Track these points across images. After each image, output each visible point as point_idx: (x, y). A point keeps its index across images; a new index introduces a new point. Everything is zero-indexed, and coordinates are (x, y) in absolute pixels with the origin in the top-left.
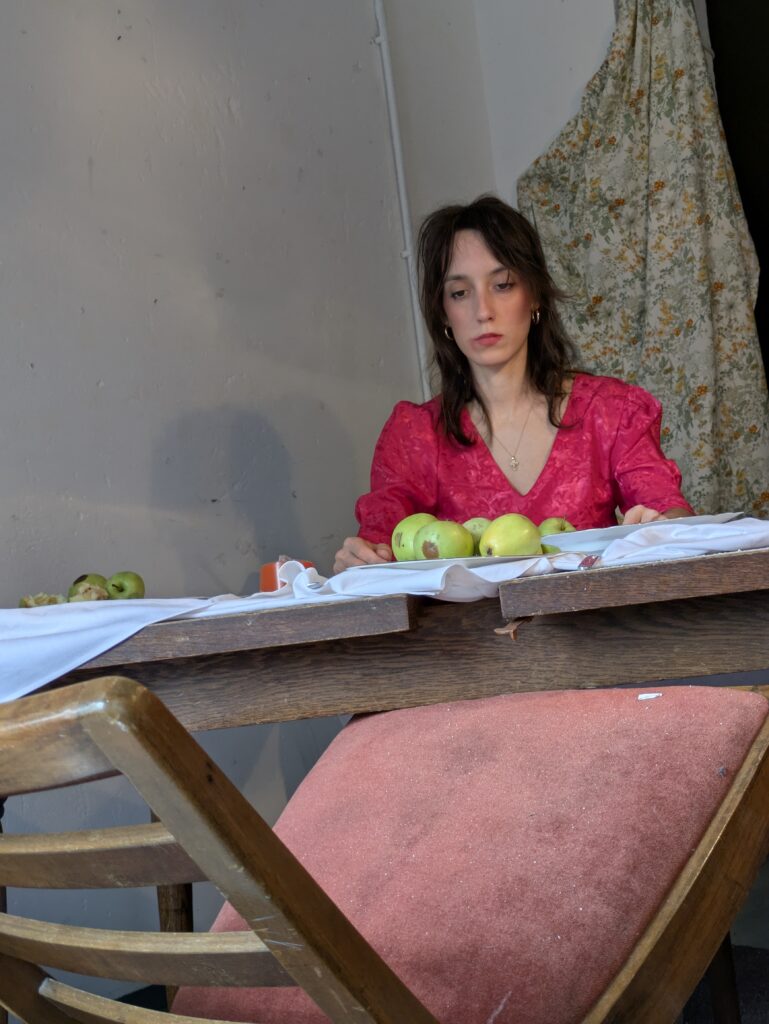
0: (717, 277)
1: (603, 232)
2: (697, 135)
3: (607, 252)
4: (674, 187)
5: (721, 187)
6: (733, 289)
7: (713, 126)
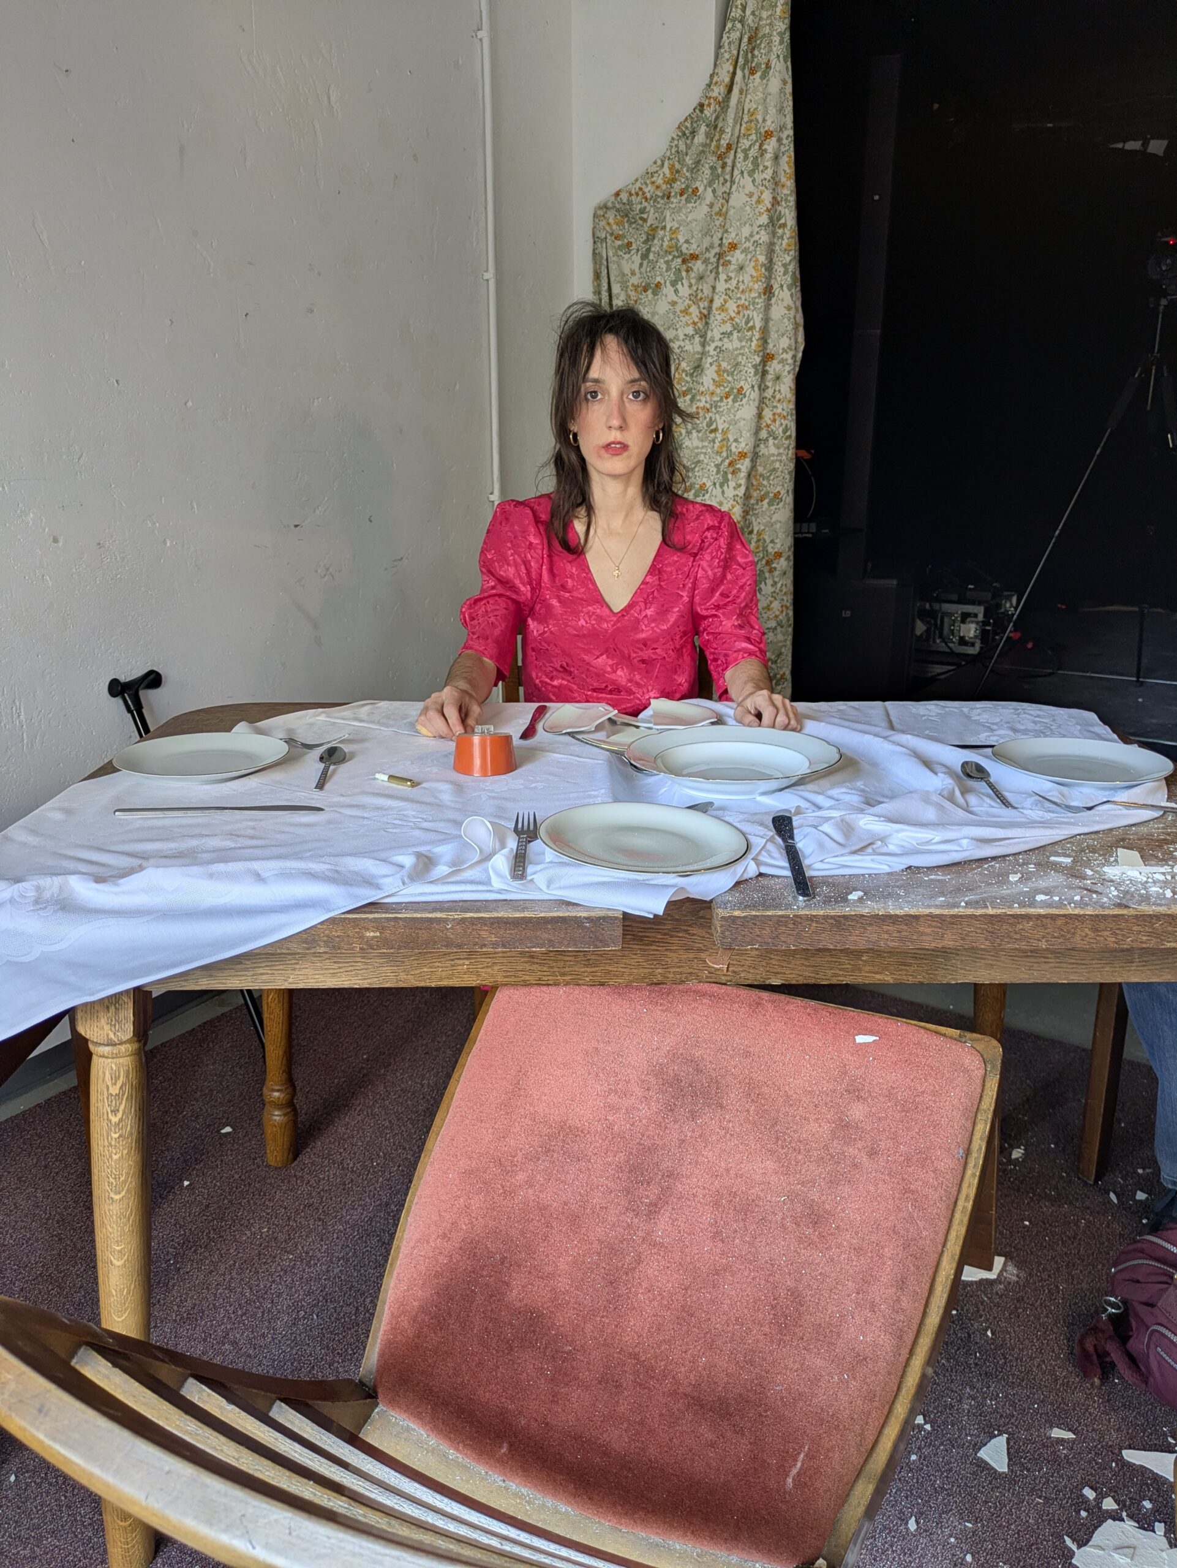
0: (771, 348)
2: (775, 202)
3: (674, 304)
4: (745, 251)
5: (788, 259)
6: (782, 361)
7: (791, 195)
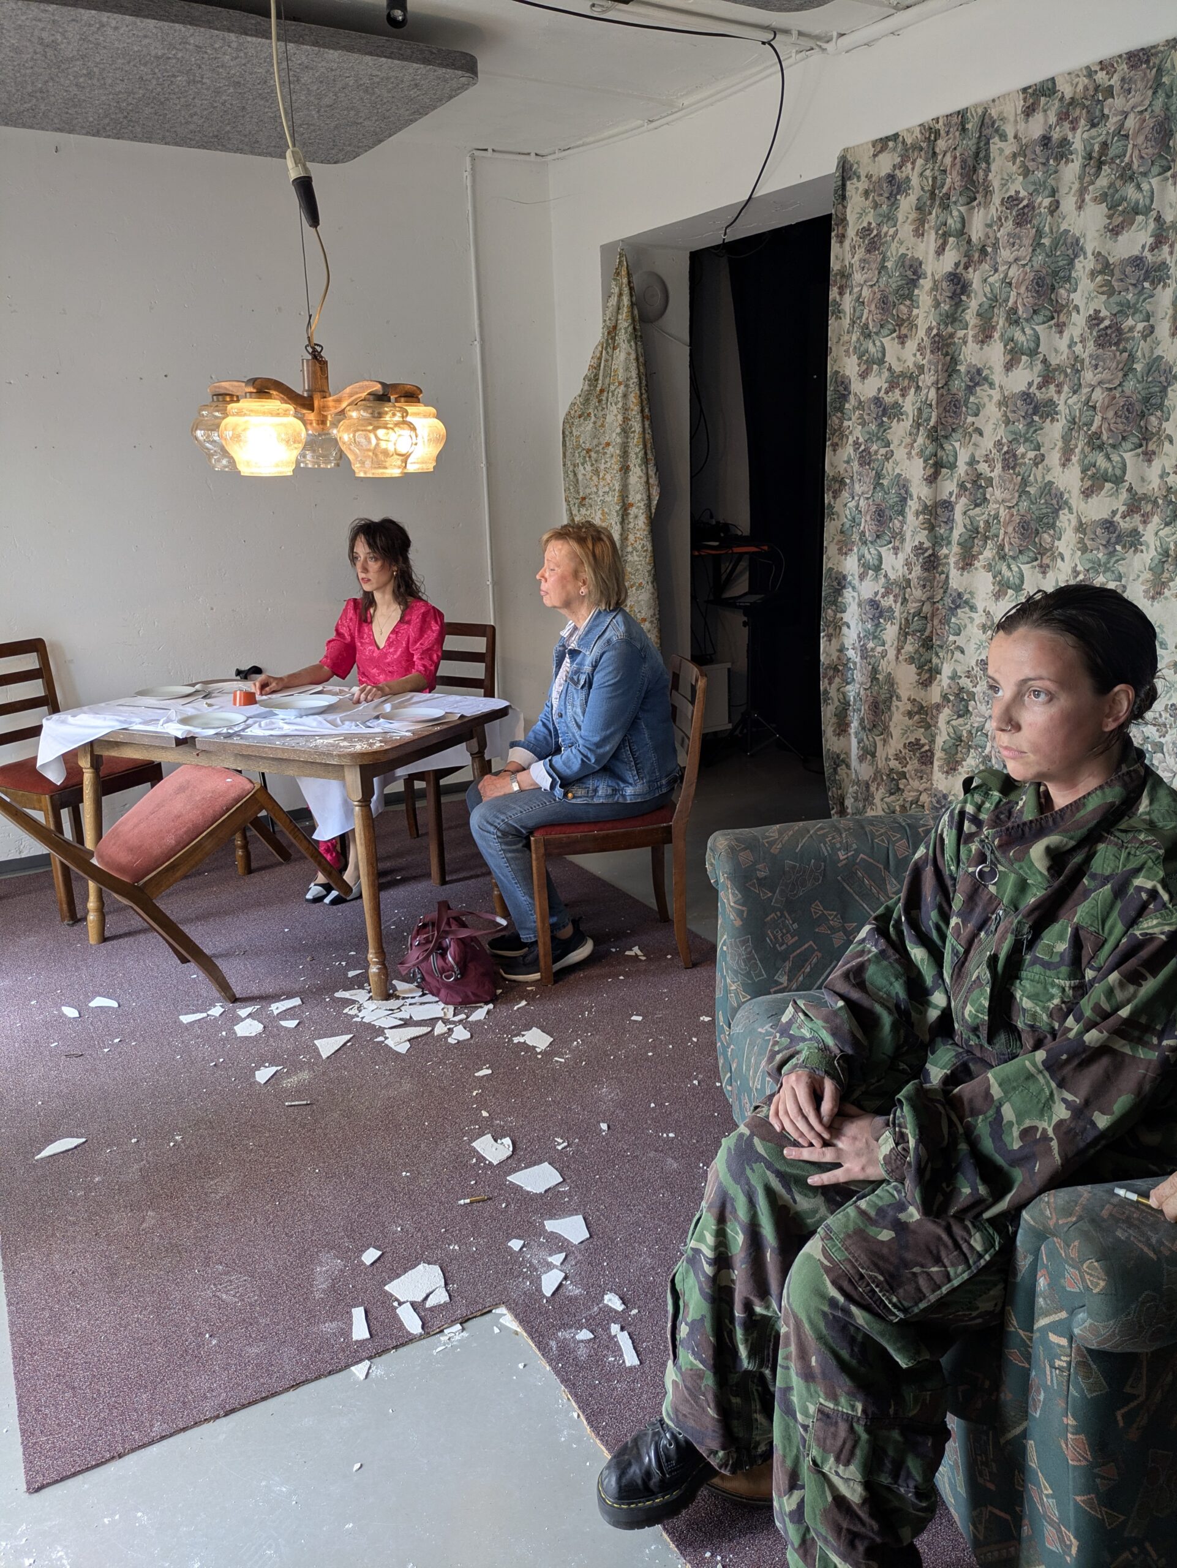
0: (631, 500)
1: (583, 464)
4: (613, 447)
6: (638, 507)
